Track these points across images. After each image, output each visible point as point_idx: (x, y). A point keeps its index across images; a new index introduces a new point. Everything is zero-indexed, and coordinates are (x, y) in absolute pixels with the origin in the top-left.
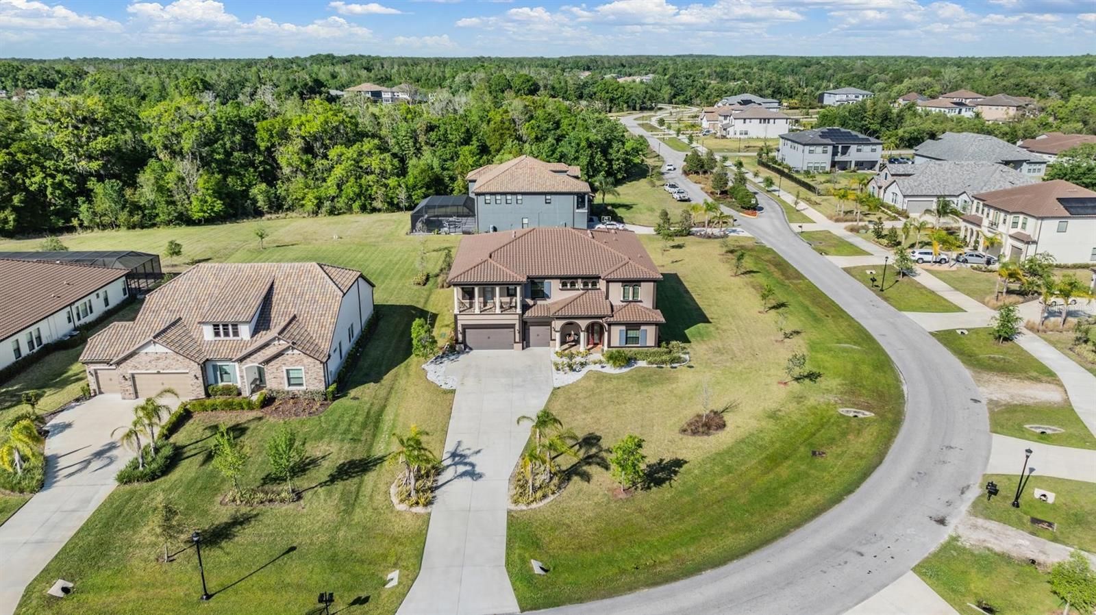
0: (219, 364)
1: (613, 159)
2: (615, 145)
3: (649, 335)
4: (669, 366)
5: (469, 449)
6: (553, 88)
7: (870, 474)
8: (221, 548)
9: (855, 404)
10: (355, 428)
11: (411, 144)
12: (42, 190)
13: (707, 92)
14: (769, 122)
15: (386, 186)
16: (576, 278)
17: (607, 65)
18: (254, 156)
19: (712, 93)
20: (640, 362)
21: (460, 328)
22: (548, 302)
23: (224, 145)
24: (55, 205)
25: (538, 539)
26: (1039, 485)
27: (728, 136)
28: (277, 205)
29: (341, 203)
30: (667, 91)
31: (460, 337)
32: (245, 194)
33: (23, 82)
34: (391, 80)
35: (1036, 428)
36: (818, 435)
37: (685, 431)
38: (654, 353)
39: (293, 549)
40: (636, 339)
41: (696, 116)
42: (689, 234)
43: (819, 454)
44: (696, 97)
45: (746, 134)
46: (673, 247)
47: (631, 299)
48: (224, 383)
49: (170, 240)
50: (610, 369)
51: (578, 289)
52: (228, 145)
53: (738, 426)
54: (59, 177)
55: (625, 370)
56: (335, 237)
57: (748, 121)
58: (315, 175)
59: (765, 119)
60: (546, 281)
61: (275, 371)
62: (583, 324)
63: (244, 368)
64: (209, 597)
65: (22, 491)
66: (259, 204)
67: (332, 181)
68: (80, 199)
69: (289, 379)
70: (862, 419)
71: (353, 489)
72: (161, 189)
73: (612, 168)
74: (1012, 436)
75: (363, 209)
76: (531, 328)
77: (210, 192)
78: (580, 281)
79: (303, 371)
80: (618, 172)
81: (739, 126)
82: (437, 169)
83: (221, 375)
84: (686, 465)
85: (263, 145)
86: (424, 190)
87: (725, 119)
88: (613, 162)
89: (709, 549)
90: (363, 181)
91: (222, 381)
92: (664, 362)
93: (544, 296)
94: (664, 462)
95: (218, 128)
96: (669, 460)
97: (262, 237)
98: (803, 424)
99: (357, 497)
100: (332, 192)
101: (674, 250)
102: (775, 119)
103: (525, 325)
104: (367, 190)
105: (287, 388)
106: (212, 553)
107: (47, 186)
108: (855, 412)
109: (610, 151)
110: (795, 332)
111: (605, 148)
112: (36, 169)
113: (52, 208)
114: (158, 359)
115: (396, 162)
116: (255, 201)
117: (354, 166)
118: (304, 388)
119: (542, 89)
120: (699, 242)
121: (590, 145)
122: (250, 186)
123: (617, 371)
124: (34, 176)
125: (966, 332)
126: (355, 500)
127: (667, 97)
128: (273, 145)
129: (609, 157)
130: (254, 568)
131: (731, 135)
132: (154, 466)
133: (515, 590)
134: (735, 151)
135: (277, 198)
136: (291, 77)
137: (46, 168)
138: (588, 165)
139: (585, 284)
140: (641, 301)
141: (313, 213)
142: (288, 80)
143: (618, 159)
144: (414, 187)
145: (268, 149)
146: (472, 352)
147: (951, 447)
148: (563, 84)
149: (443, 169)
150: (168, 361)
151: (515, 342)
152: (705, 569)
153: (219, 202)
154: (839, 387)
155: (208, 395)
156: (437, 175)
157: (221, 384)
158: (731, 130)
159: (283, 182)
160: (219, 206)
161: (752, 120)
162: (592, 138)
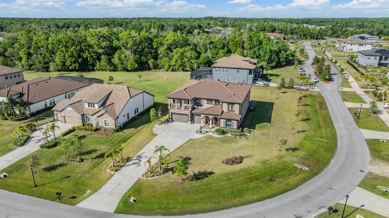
0: (88, 116)
1: (281, 57)
2: (282, 52)
3: (235, 124)
4: (239, 137)
5: (144, 155)
6: (281, 30)
7: (285, 193)
8: (51, 172)
9: (304, 163)
10: (116, 142)
11: (204, 48)
12: (87, 58)
13: (347, 33)
14: (363, 46)
15: (191, 62)
16: (212, 100)
17: (315, 22)
18: (152, 50)
19: (349, 33)
20: (229, 134)
21: (170, 114)
22: (202, 107)
23: (142, 46)
24: (90, 63)
25: (141, 190)
26: (361, 213)
27: (344, 51)
28: (156, 67)
29: (176, 67)
30: (330, 32)
31: (170, 116)
32: (147, 63)
33: (116, 25)
34: (227, 26)
35: (383, 188)
36: (279, 173)
37: (224, 162)
38: (234, 131)
39: (69, 177)
40: (230, 125)
41: (334, 42)
42: (292, 88)
43: (273, 181)
44: (342, 35)
45: (352, 50)
46: (282, 92)
47: (230, 110)
48: (89, 122)
49: (110, 75)
50: (216, 135)
51: (213, 104)
52: (144, 46)
53: (247, 163)
54: (92, 54)
55: (221, 136)
56: (165, 79)
57: (353, 45)
58: (169, 58)
59: (361, 44)
60: (202, 100)
61: (101, 120)
62: (211, 117)
63: (93, 118)
64: (36, 186)
65: (17, 145)
66: (150, 66)
67: (174, 60)
68: (97, 61)
69: (105, 123)
70: (303, 170)
71: (100, 162)
72: (120, 59)
73: (280, 61)
74: (367, 189)
75: (183, 70)
76: (195, 116)
77: (134, 61)
78: (214, 101)
79: (109, 121)
80: (283, 62)
81: (349, 47)
82: (210, 58)
83: (88, 119)
84: (213, 175)
85: (155, 47)
86: (203, 65)
87: (344, 44)
88: (281, 59)
89: (196, 207)
90: (183, 61)
91: (89, 121)
92: (237, 135)
93: (201, 106)
94: (207, 172)
95: (141, 40)
96: (209, 171)
97: (140, 77)
98: (274, 168)
99: (99, 164)
100: (173, 64)
101: (282, 94)
102: (366, 44)
103: (192, 115)
104: (184, 63)
105: (105, 126)
106: (47, 173)
107: (88, 57)
108: (301, 167)
109: (280, 54)
110: (303, 131)
111: (277, 54)
112: (87, 51)
113: (89, 63)
114: (70, 112)
115: (196, 54)
116: (149, 65)
117: (181, 55)
118: (109, 127)
119: (277, 30)
120: (294, 92)
121: (271, 51)
122: (149, 60)
123: (218, 136)
124: (86, 53)
125: (385, 141)
126: (97, 166)
127: (329, 34)
128: (158, 47)
129: (279, 56)
130: (55, 180)
131: (345, 50)
132: (51, 144)
133: (118, 205)
134: (343, 57)
135: (157, 64)
136: (191, 24)
137: (89, 51)
138: (268, 59)
139: (216, 103)
140: (234, 111)
141: (167, 70)
142: (190, 25)
143: (283, 58)
144: (201, 63)
145: (156, 48)
146: (174, 122)
147: (332, 189)
148: (286, 28)
149: (213, 58)
150: (73, 113)
151: (189, 121)
152: (187, 214)
153: (136, 65)
154: (302, 155)
155: (84, 125)
156: (210, 60)
157: (88, 122)
158: (345, 48)
159: (160, 59)
160: (136, 66)
161: (355, 45)
162: (272, 49)
